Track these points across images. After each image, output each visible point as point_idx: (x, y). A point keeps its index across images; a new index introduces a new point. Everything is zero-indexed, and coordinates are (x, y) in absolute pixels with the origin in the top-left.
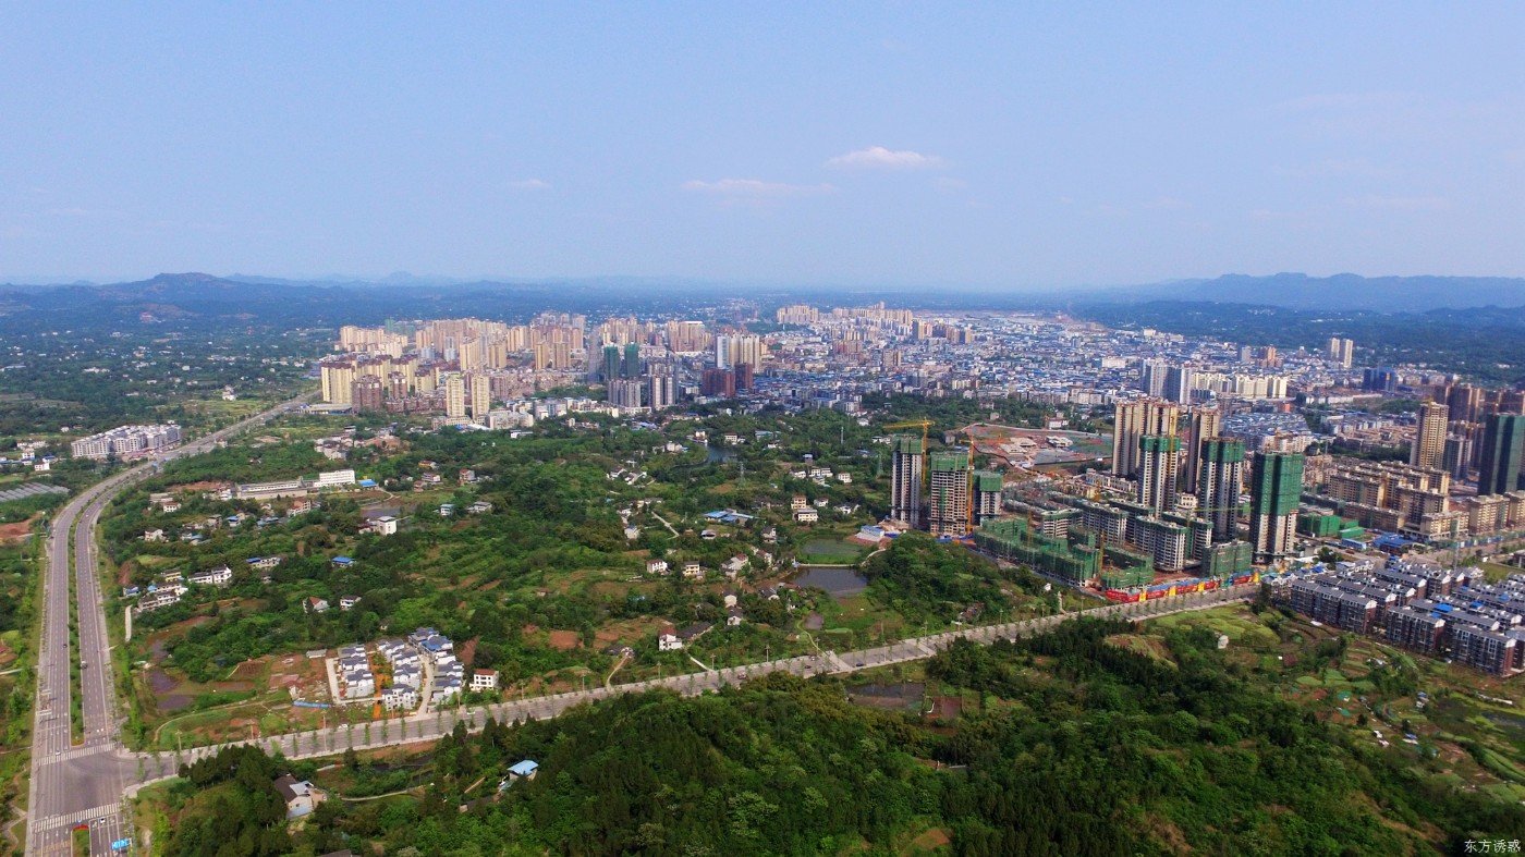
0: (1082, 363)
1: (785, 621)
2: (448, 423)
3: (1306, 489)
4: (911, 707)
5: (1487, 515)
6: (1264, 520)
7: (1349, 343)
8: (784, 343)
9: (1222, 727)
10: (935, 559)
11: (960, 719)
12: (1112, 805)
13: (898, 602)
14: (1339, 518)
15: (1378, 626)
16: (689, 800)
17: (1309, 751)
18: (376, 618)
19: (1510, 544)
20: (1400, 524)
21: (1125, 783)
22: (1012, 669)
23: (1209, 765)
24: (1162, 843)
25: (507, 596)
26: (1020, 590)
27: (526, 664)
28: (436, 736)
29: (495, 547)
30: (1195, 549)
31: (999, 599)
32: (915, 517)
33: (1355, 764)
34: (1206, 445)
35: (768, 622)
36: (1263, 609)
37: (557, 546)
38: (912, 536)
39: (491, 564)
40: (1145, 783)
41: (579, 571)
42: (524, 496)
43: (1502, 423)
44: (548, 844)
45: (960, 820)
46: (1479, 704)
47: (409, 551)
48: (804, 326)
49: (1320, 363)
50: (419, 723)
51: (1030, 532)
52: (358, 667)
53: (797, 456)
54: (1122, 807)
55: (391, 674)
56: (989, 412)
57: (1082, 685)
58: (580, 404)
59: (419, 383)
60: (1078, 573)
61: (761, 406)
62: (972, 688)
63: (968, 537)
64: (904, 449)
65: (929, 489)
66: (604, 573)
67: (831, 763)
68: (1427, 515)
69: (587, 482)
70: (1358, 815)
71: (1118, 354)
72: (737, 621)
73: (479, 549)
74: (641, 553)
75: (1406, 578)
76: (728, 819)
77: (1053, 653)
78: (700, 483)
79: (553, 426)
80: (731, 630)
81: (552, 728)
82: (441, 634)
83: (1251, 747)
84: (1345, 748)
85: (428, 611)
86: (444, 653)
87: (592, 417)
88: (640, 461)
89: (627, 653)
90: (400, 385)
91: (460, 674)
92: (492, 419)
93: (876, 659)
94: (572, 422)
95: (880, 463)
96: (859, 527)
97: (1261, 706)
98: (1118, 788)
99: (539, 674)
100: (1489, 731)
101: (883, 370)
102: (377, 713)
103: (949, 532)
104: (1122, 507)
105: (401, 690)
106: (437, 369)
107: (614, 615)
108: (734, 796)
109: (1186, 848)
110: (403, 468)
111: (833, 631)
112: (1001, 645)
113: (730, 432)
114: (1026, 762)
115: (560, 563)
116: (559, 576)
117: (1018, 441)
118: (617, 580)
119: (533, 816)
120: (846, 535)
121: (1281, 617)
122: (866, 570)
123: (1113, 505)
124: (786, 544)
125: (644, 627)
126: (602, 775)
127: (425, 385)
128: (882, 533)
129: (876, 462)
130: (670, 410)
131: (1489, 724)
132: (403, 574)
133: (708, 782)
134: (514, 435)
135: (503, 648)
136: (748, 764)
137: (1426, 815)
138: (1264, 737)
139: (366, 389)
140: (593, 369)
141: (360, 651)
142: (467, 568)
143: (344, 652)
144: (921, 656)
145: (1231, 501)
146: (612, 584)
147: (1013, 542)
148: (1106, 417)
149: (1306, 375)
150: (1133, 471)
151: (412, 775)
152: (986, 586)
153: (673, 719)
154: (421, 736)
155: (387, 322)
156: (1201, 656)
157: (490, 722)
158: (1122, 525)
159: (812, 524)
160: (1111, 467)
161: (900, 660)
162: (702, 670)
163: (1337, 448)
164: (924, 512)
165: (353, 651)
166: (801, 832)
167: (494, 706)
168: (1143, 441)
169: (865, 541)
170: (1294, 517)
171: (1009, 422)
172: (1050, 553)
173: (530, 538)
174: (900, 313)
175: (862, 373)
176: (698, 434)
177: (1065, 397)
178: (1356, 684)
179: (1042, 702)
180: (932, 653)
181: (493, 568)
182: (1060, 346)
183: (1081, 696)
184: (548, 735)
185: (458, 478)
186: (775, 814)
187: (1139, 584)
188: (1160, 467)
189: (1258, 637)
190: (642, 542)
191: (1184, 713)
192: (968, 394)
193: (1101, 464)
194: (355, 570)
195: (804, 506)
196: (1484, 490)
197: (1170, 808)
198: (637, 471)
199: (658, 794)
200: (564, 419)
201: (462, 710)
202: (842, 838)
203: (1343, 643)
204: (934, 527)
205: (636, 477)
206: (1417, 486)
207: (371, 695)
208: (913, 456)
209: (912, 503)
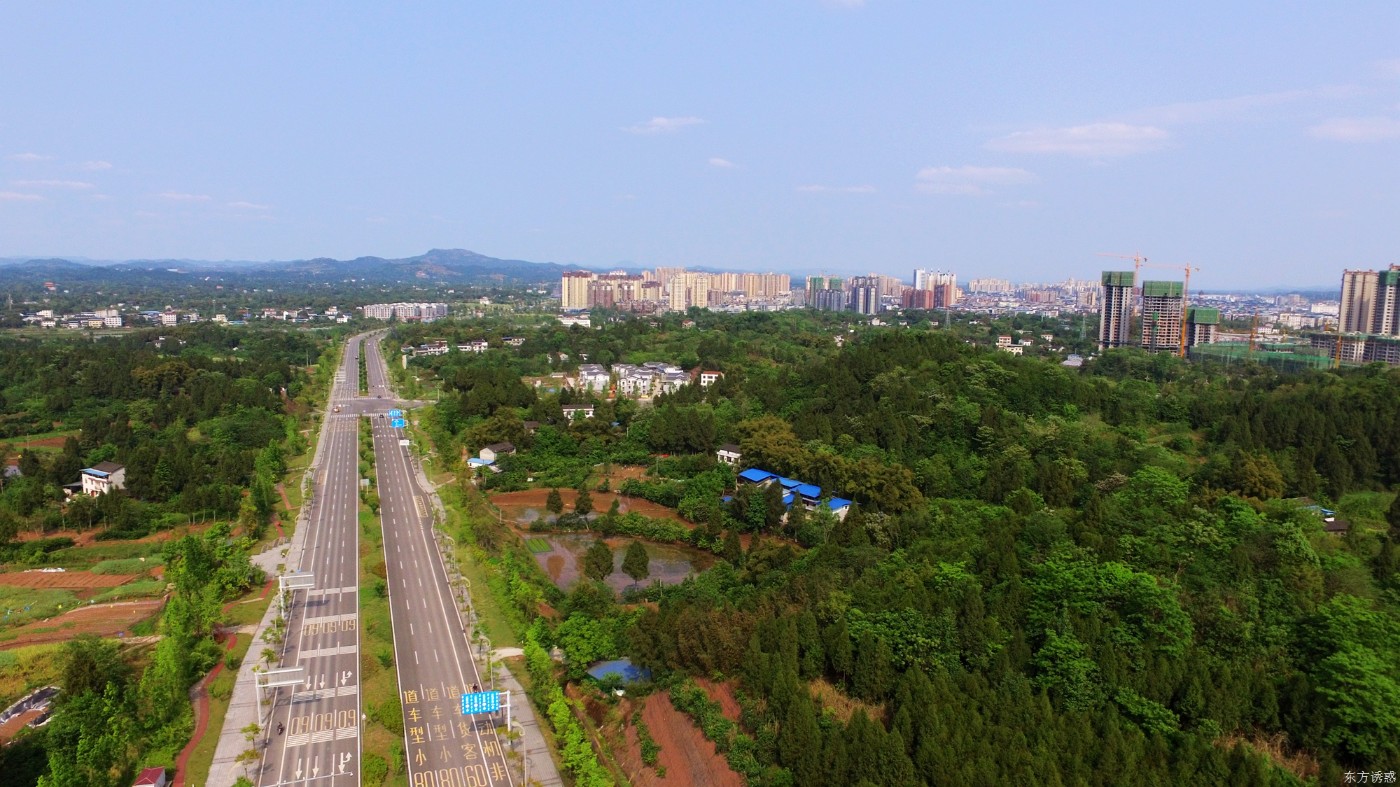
2: (670, 311)
64: (1115, 283)
82: (670, 363)
86: (674, 370)
90: (629, 291)
113: (932, 320)
127: (650, 295)
130: (872, 316)
139: (600, 290)
147: (1234, 355)
172: (1278, 358)
177: (1272, 319)
185: (681, 326)
195: (1009, 344)
208: (1124, 289)
209: (1121, 336)
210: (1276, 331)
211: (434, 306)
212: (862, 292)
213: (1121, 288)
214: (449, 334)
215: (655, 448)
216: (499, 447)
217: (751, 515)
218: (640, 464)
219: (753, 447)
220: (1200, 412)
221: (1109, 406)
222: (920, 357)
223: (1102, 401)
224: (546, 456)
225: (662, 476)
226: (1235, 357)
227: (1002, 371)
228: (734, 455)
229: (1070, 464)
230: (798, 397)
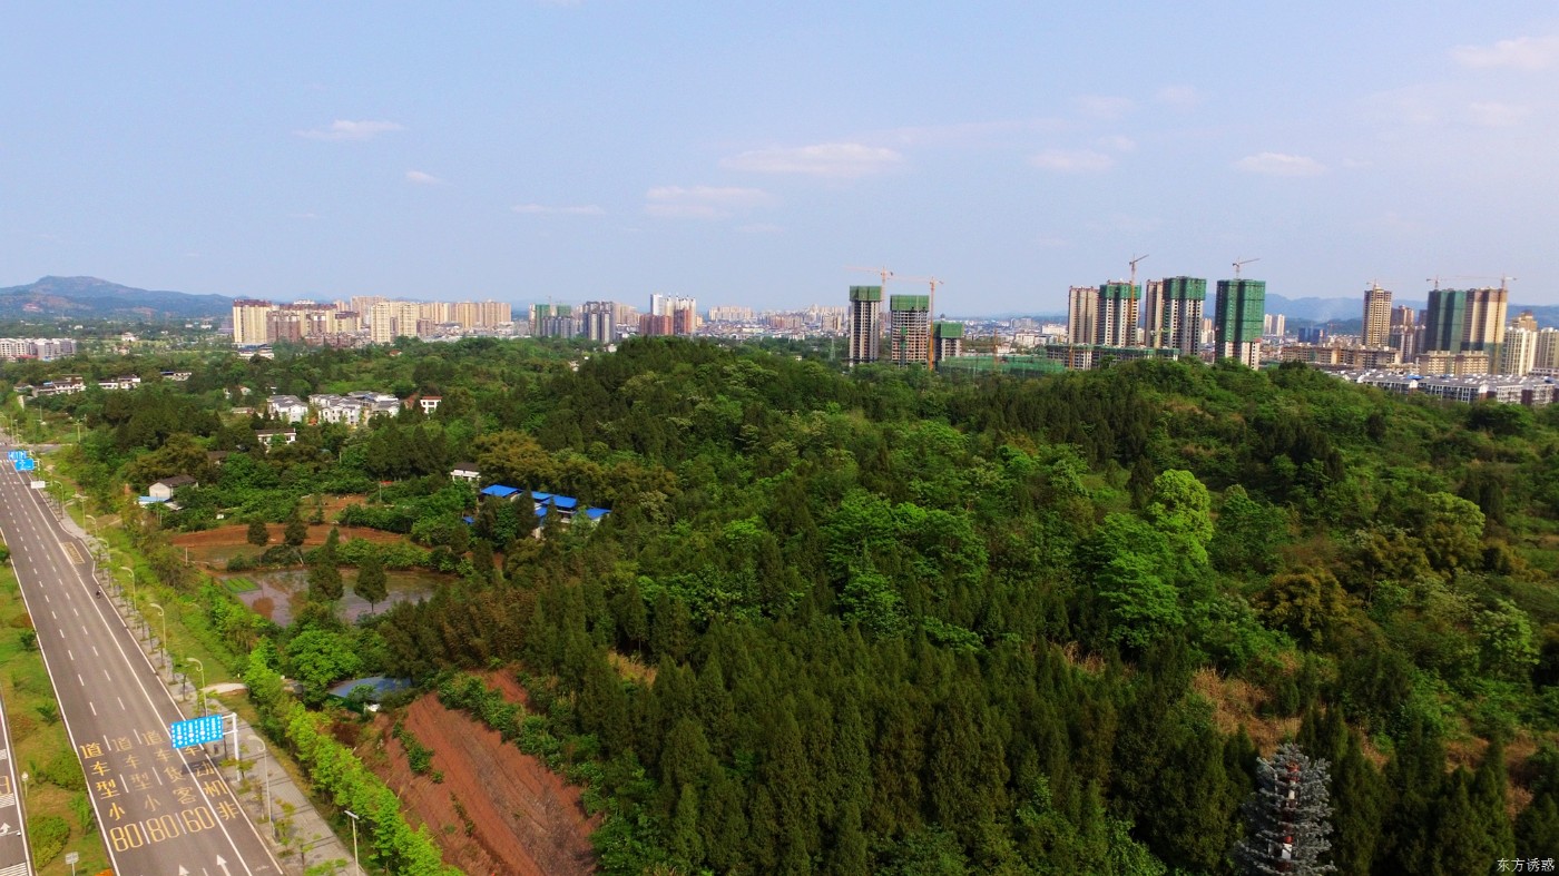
6: (1228, 348)
34: (1168, 284)
43: (1443, 299)
59: (340, 325)
64: (863, 298)
82: (381, 392)
90: (319, 322)
127: (346, 327)
139: (283, 322)
147: (979, 368)
188: (1122, 314)
208: (872, 304)
209: (871, 352)
210: (1014, 350)
211: (56, 341)
212: (594, 318)
213: (869, 303)
214: (85, 370)
215: (375, 474)
216: (177, 481)
217: (498, 531)
218: (358, 493)
219: (494, 462)
220: (957, 408)
221: (871, 404)
222: (672, 362)
223: (864, 399)
224: (239, 489)
225: (387, 502)
226: (981, 369)
227: (760, 369)
228: (471, 475)
229: (839, 455)
230: (539, 411)
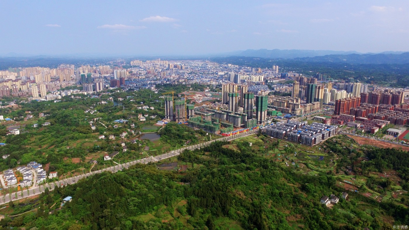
0: (213, 74)
1: (139, 149)
2: (34, 99)
3: (269, 104)
4: (174, 169)
5: (308, 108)
6: (259, 113)
7: (277, 67)
8: (133, 71)
9: (252, 166)
10: (178, 129)
11: (187, 171)
12: (226, 189)
13: (169, 141)
14: (276, 111)
15: (286, 137)
16: (117, 201)
17: (272, 170)
18: (16, 160)
19: (313, 115)
20: (290, 111)
21: (229, 183)
22: (199, 156)
23: (249, 176)
24: (239, 196)
25: (57, 150)
26: (200, 135)
27: (66, 169)
28: (39, 193)
29: (52, 136)
30: (243, 121)
31: (195, 138)
32: (172, 118)
33: (281, 171)
34: (245, 95)
35: (134, 150)
36: (260, 135)
37: (71, 134)
38: (171, 123)
39: (52, 141)
40: (234, 182)
41: (79, 140)
42: (60, 120)
43: (311, 86)
44: (77, 219)
45: (189, 197)
46: (307, 153)
47: (25, 139)
48: (138, 66)
49: (271, 72)
50: (33, 190)
51: (202, 120)
52: (11, 176)
53: (139, 103)
54: (229, 189)
55: (22, 177)
56: (189, 88)
57: (218, 159)
58: (75, 91)
59: (22, 87)
60: (215, 130)
61: (128, 89)
62: (190, 162)
63: (186, 122)
64: (168, 100)
65: (175, 110)
66: (86, 140)
67: (154, 187)
68: (296, 109)
69: (79, 114)
70: (282, 183)
71: (222, 71)
72: (126, 150)
73: (47, 136)
74: (97, 133)
75: (291, 125)
76: (128, 205)
77: (209, 151)
78: (112, 112)
79: (67, 98)
80: (124, 153)
81: (75, 186)
82: (38, 163)
83: (258, 170)
84: (279, 168)
85: (33, 156)
86: (40, 168)
87: (79, 95)
88: (94, 107)
89: (95, 162)
90: (16, 88)
91: (45, 174)
92: (48, 97)
93: (164, 157)
94: (73, 97)
95: (162, 103)
96: (157, 121)
97: (260, 160)
98: (228, 184)
99: (70, 171)
100: (309, 159)
101: (161, 77)
102: (19, 189)
103: (181, 121)
104: (225, 112)
105: (26, 181)
106: (28, 83)
107: (90, 152)
108: (129, 199)
109: (245, 197)
110: (20, 114)
111: (152, 150)
112: (196, 150)
113: (119, 97)
114: (205, 181)
115: (72, 138)
116: (73, 142)
117: (198, 95)
118: (90, 142)
119: (72, 212)
120: (154, 124)
121: (264, 137)
122: (160, 133)
123: (223, 111)
124: (137, 127)
125: (99, 154)
126: (91, 198)
127: (24, 88)
128: (163, 123)
129: (160, 103)
130: (102, 92)
131: (309, 158)
132: (23, 146)
133: (121, 196)
134: (55, 102)
135: (58, 165)
136: (132, 190)
137: (296, 181)
138: (261, 168)
139: (4, 90)
140: (78, 81)
141: (11, 171)
142: (44, 142)
143: (5, 172)
144: (176, 155)
145: (251, 108)
146: (89, 143)
147: (198, 123)
148: (220, 88)
149: (268, 75)
150: (227, 102)
151: (33, 206)
152: (191, 135)
153: (110, 180)
154: (34, 194)
155: (9, 68)
156: (246, 149)
157: (56, 187)
158: (225, 116)
159: (144, 122)
160: (221, 101)
161: (171, 157)
162: (117, 165)
163: (275, 93)
164: (174, 116)
165: (9, 171)
166: (148, 206)
167: (56, 182)
168: (229, 94)
169: (159, 125)
170: (266, 112)
171: (195, 90)
172: (207, 125)
173: (63, 132)
174: (165, 62)
175: (155, 79)
176: (110, 98)
177: (209, 83)
178: (282, 152)
179: (208, 164)
180: (179, 154)
181: (52, 142)
182: (207, 69)
183: (217, 162)
184: (74, 188)
185: (39, 116)
186: (141, 202)
187: (230, 131)
188: (234, 101)
189: (259, 142)
190: (97, 130)
191: (243, 164)
192: (184, 83)
193: (219, 100)
194: (7, 147)
195: (142, 117)
196: (307, 102)
197: (241, 187)
198: (94, 110)
199: (108, 201)
200: (70, 96)
201: (47, 184)
202: (159, 206)
203: (278, 142)
204: (177, 120)
205: (93, 112)
206: (293, 102)
207: (16, 184)
208: (170, 101)
209: (171, 114)
